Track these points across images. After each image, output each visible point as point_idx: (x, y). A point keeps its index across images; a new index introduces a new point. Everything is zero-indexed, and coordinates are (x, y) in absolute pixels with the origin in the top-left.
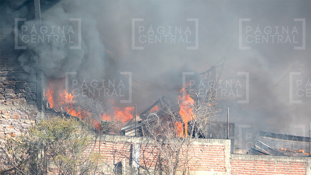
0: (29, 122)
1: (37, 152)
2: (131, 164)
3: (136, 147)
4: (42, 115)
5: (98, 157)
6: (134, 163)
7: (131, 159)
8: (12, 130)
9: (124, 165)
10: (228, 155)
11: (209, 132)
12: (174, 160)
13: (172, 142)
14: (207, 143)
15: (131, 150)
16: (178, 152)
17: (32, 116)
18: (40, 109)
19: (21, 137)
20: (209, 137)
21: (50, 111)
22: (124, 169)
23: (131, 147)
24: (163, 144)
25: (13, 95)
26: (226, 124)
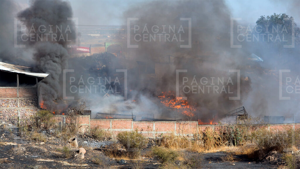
0: (35, 112)
1: (38, 120)
2: (63, 122)
3: (65, 118)
4: (39, 110)
5: (54, 120)
6: (64, 122)
7: (63, 121)
8: (31, 114)
9: (61, 122)
10: (89, 119)
11: (84, 113)
12: (75, 121)
13: (74, 116)
14: (84, 116)
15: (63, 119)
16: (76, 119)
17: (36, 110)
18: (38, 108)
19: (34, 116)
20: (84, 115)
21: (41, 109)
22: (61, 124)
23: (63, 118)
24: (72, 117)
25: (31, 105)
26: (89, 111)
